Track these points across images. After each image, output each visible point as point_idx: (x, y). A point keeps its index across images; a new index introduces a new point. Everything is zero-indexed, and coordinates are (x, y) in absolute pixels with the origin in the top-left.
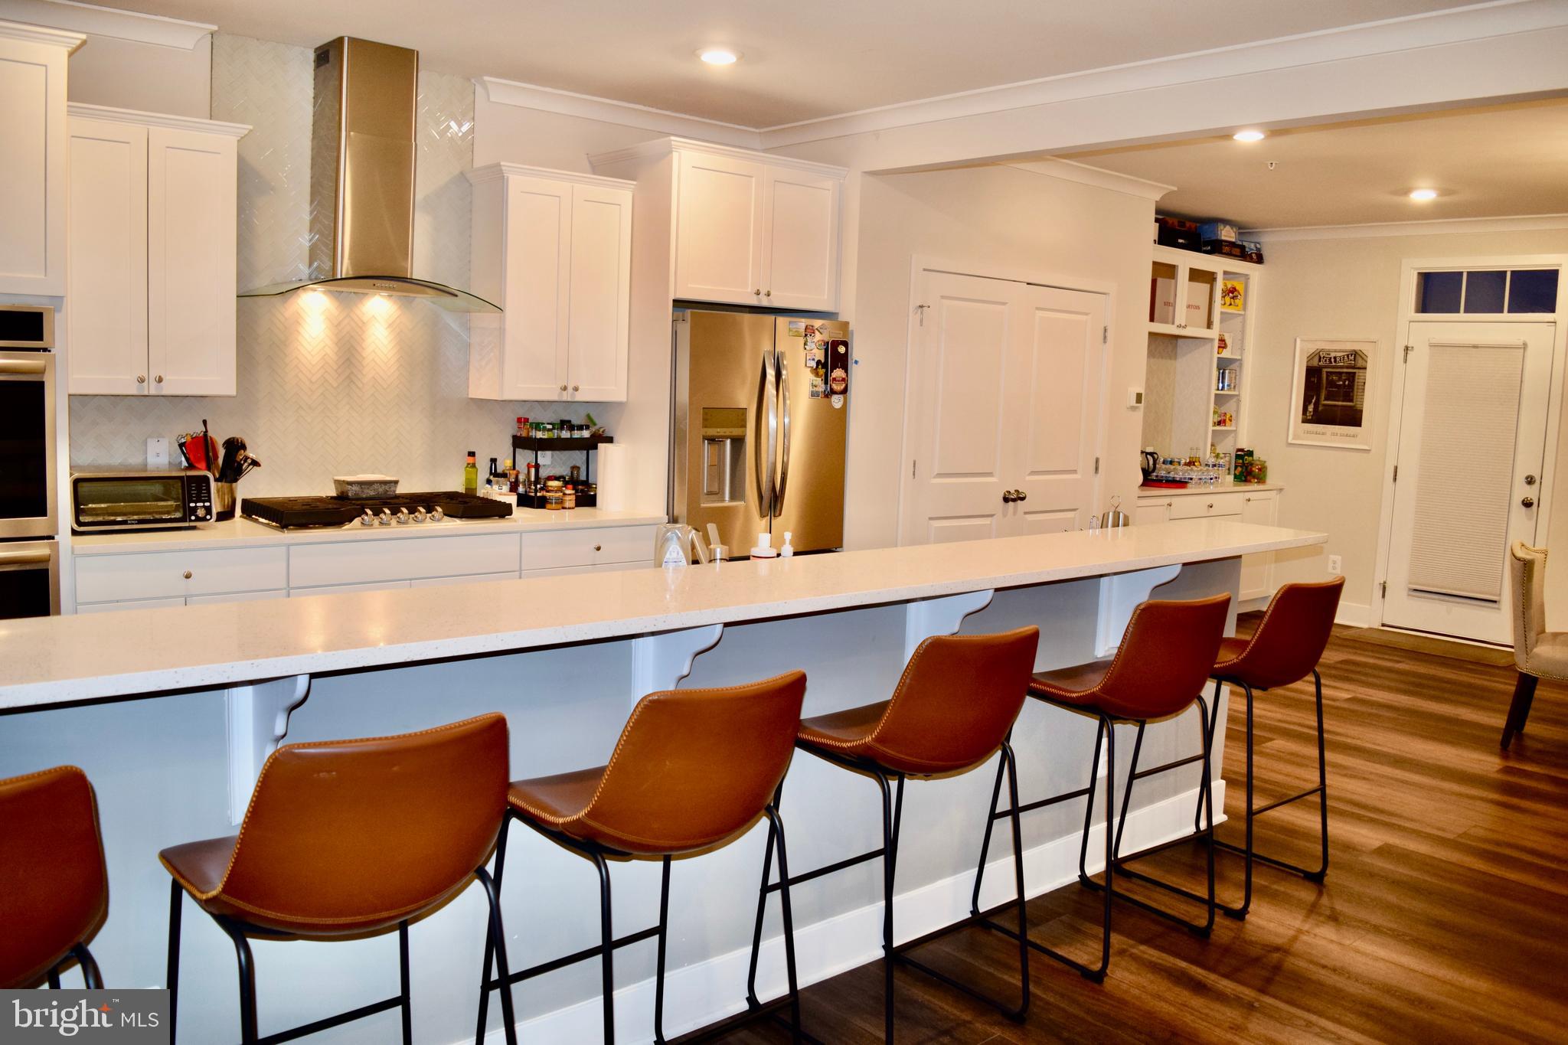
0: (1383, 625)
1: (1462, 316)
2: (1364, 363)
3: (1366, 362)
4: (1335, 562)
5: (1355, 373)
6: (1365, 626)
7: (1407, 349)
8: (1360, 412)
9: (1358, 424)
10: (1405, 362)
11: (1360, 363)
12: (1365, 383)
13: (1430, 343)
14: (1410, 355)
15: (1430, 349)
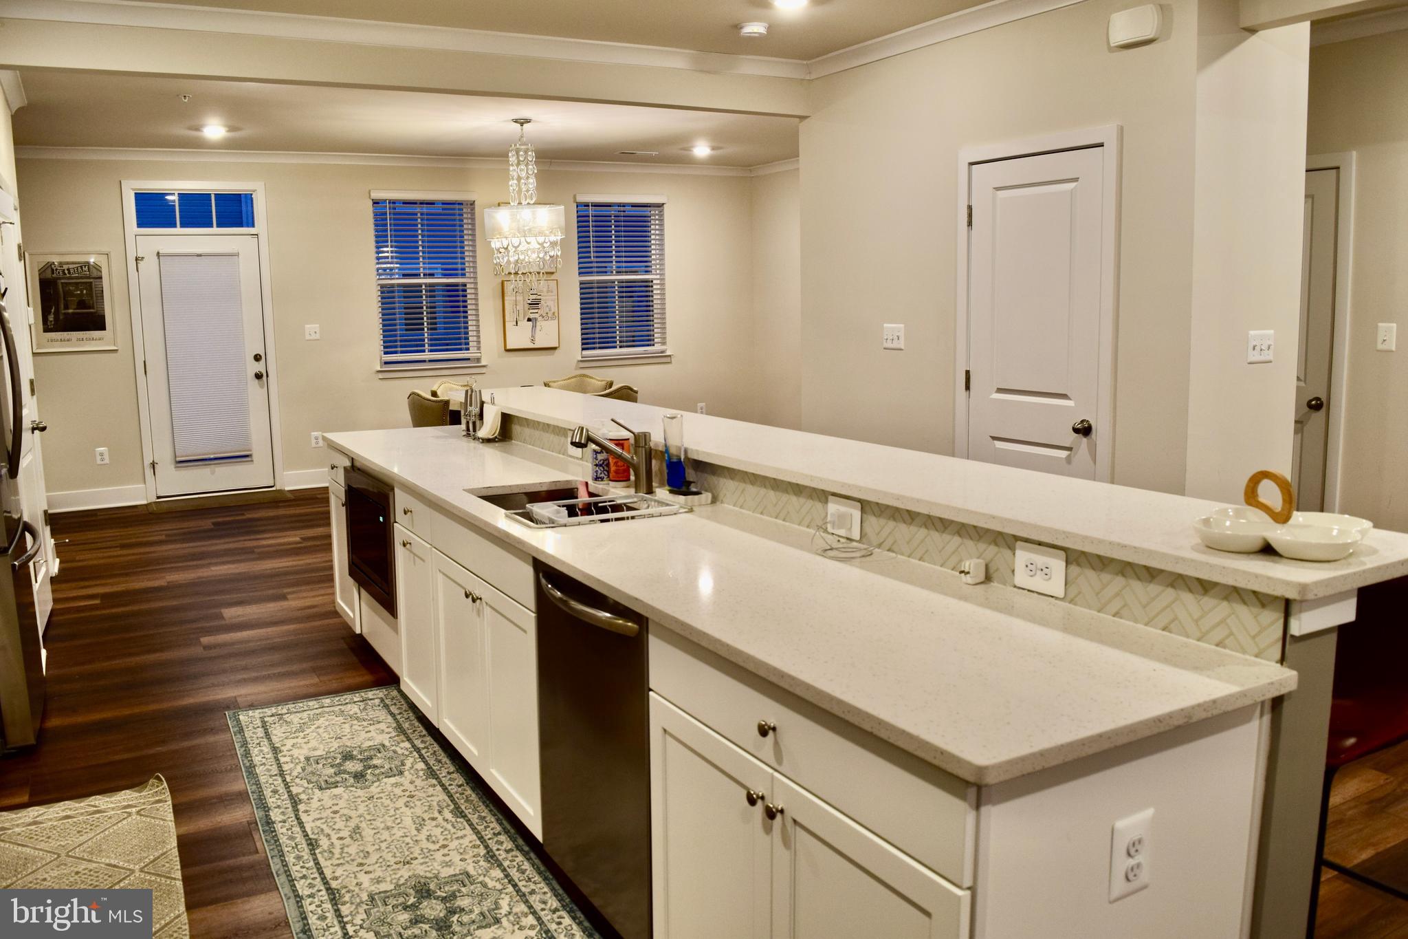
0: (158, 498)
1: (178, 230)
2: (99, 273)
3: (101, 272)
4: (101, 454)
5: (91, 282)
6: (144, 502)
7: (137, 259)
8: (103, 318)
9: (103, 328)
10: (137, 271)
11: (95, 274)
12: (103, 291)
13: (158, 253)
14: (141, 264)
15: (159, 258)
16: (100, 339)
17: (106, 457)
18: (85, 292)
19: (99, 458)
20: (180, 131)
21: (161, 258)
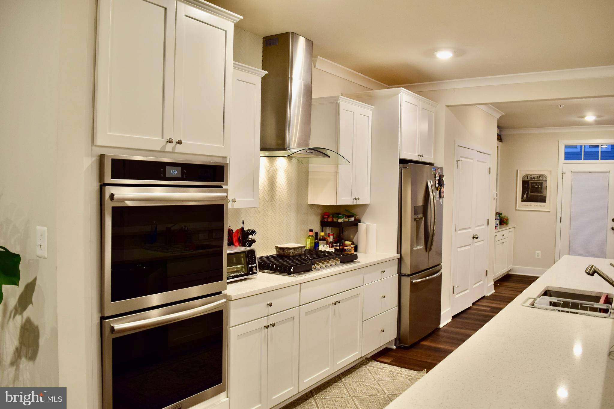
1: (583, 161)
2: (546, 179)
4: (538, 254)
5: (542, 183)
7: (562, 174)
8: (545, 197)
9: (545, 201)
10: (562, 178)
11: (544, 179)
12: (547, 186)
13: (572, 171)
14: (564, 176)
15: (572, 173)
16: (543, 206)
17: (540, 255)
18: (539, 186)
19: (536, 255)
20: (575, 119)
21: (573, 173)
